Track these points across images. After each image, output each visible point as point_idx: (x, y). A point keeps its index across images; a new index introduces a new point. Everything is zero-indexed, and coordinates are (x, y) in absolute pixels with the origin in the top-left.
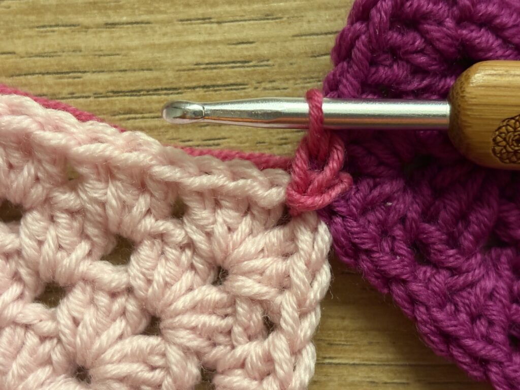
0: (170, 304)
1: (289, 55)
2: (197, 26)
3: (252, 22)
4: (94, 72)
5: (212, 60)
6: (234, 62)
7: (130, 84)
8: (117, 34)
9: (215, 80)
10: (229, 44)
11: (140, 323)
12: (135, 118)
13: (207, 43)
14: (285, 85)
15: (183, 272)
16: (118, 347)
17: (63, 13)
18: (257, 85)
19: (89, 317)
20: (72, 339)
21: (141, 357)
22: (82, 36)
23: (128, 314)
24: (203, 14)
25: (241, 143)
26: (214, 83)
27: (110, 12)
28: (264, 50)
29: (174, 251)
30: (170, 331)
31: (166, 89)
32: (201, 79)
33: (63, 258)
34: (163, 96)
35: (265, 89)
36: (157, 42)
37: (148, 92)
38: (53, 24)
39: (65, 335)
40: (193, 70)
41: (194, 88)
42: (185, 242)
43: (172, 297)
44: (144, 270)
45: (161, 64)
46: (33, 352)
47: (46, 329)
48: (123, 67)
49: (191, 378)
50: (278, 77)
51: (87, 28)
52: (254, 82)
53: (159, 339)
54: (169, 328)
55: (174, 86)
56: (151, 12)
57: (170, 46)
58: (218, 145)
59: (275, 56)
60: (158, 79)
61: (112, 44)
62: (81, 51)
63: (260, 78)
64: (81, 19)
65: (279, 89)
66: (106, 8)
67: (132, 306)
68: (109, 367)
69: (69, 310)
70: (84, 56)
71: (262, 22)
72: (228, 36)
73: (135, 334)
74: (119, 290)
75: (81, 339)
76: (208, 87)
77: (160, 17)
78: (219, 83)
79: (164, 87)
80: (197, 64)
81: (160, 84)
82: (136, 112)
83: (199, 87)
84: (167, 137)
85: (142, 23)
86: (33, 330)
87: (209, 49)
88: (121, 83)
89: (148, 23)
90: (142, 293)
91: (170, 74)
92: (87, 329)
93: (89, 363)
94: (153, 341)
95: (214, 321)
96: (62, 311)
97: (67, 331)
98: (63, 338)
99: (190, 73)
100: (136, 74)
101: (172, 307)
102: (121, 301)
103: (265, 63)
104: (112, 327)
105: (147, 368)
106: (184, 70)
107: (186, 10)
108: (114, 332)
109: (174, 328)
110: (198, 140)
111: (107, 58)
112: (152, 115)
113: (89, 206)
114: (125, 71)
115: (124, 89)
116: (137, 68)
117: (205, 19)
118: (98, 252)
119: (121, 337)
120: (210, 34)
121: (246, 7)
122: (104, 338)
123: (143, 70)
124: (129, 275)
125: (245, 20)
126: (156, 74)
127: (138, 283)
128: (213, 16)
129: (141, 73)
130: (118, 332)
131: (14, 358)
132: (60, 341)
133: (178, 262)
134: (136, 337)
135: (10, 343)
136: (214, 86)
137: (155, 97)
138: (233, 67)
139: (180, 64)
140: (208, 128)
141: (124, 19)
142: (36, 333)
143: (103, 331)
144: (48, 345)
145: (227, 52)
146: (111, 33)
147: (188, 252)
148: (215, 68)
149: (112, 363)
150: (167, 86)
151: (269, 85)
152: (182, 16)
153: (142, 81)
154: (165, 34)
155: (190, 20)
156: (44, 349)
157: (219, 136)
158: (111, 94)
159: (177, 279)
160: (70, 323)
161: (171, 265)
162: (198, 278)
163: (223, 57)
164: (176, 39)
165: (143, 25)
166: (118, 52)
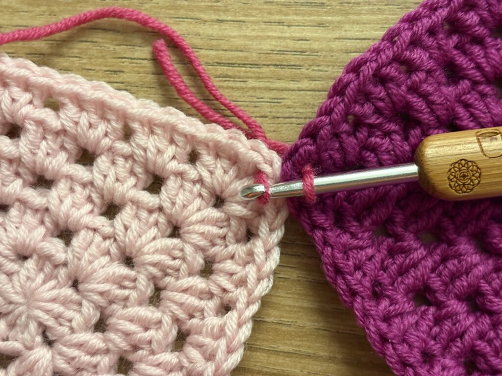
0: (188, 218)
1: (331, 50)
2: (274, 27)
3: (309, 27)
4: (207, 49)
5: (282, 49)
6: (295, 51)
7: (229, 59)
8: (223, 27)
9: (282, 61)
10: (293, 40)
11: (166, 231)
12: (229, 81)
13: (279, 38)
14: (326, 69)
15: (195, 198)
16: (152, 244)
17: (191, 10)
18: (309, 67)
19: (134, 225)
20: (123, 239)
21: (168, 252)
22: (202, 26)
23: (159, 225)
24: (279, 19)
25: (295, 103)
26: (281, 63)
27: (221, 13)
28: (316, 46)
29: (189, 185)
30: (187, 235)
31: (251, 64)
32: (274, 60)
33: (119, 187)
34: (248, 69)
35: (313, 70)
36: (248, 34)
37: (239, 65)
38: (184, 17)
39: (118, 235)
40: (269, 54)
41: (268, 65)
42: (197, 178)
43: (188, 214)
44: (170, 196)
45: (249, 48)
46: (98, 246)
47: (106, 232)
48: (225, 49)
49: (198, 265)
50: (322, 63)
51: (206, 21)
52: (307, 65)
53: (179, 240)
54: (186, 233)
55: (256, 63)
56: (246, 16)
57: (257, 37)
58: (280, 103)
59: (322, 50)
60: (246, 58)
61: (220, 33)
62: (200, 35)
63: (311, 63)
64: (203, 16)
65: (322, 71)
66: (218, 10)
67: (162, 219)
68: (147, 257)
69: (122, 220)
70: (202, 39)
71: (316, 28)
72: (293, 34)
73: (163, 237)
74: (154, 208)
75: (129, 239)
76: (278, 65)
77: (252, 19)
78: (285, 63)
79: (249, 63)
80: (272, 51)
81: (247, 61)
82: (230, 77)
83: (272, 65)
84: (248, 94)
85: (240, 21)
86: (98, 232)
87: (281, 42)
88: (223, 58)
89: (244, 22)
90: (169, 211)
91: (254, 55)
92: (133, 232)
93: (134, 254)
94: (175, 241)
95: (215, 230)
96: (117, 221)
97: (120, 234)
98: (117, 238)
99: (267, 55)
100: (233, 53)
101: (189, 219)
102: (155, 216)
103: (315, 54)
104: (149, 232)
105: (171, 258)
106: (263, 54)
107: (269, 16)
108: (150, 235)
109: (189, 233)
110: (267, 98)
111: (216, 41)
112: (240, 80)
113: (137, 151)
114: (226, 50)
115: (224, 61)
116: (234, 49)
117: (280, 23)
118: (141, 185)
119: (154, 239)
120: (282, 32)
121: (306, 18)
122: (144, 238)
123: (237, 51)
124: (161, 199)
125: (305, 26)
126: (245, 54)
127: (167, 205)
128: (285, 21)
129: (236, 53)
130: (153, 236)
131: (86, 249)
132: (115, 240)
133: (191, 192)
134: (164, 239)
135: (84, 240)
136: (281, 65)
137: (243, 69)
138: (294, 55)
139: (261, 49)
140: (274, 91)
141: (229, 18)
142: (100, 235)
143: (144, 234)
144: (108, 242)
145: (291, 44)
146: (220, 26)
147: (198, 186)
148: (283, 54)
149: (149, 254)
150: (252, 63)
151: (316, 68)
152: (265, 19)
153: (236, 58)
154: (254, 30)
155: (270, 22)
156: (105, 245)
157: (281, 97)
158: (216, 64)
159: (190, 203)
160: (122, 229)
161: (187, 194)
162: (204, 203)
163: (289, 48)
164: (261, 34)
165: (241, 23)
166: (222, 38)
